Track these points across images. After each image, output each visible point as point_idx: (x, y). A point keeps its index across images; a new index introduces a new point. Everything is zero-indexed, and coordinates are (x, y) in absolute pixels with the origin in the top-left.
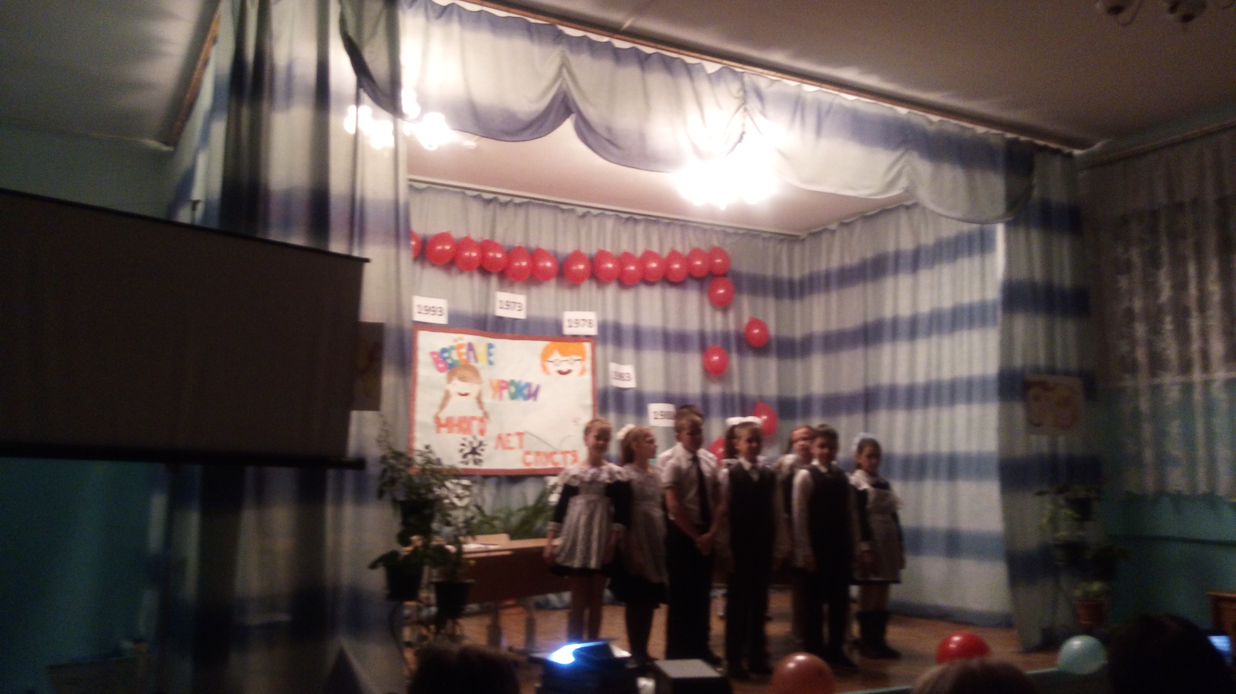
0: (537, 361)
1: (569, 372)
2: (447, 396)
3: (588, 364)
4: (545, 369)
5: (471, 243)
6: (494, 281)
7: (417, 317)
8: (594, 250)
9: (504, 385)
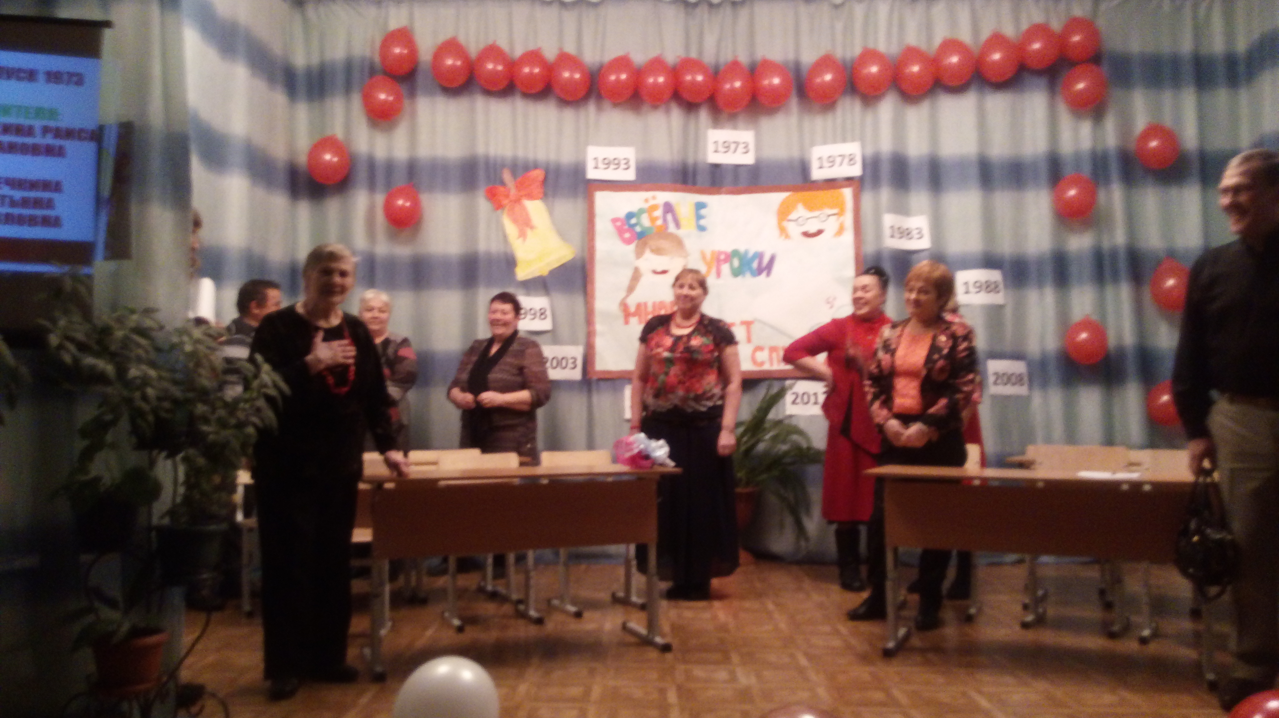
0: (773, 220)
1: (820, 232)
2: (636, 276)
3: (848, 219)
4: (783, 231)
5: (657, 64)
6: (704, 115)
7: (592, 174)
8: (857, 51)
9: (722, 257)
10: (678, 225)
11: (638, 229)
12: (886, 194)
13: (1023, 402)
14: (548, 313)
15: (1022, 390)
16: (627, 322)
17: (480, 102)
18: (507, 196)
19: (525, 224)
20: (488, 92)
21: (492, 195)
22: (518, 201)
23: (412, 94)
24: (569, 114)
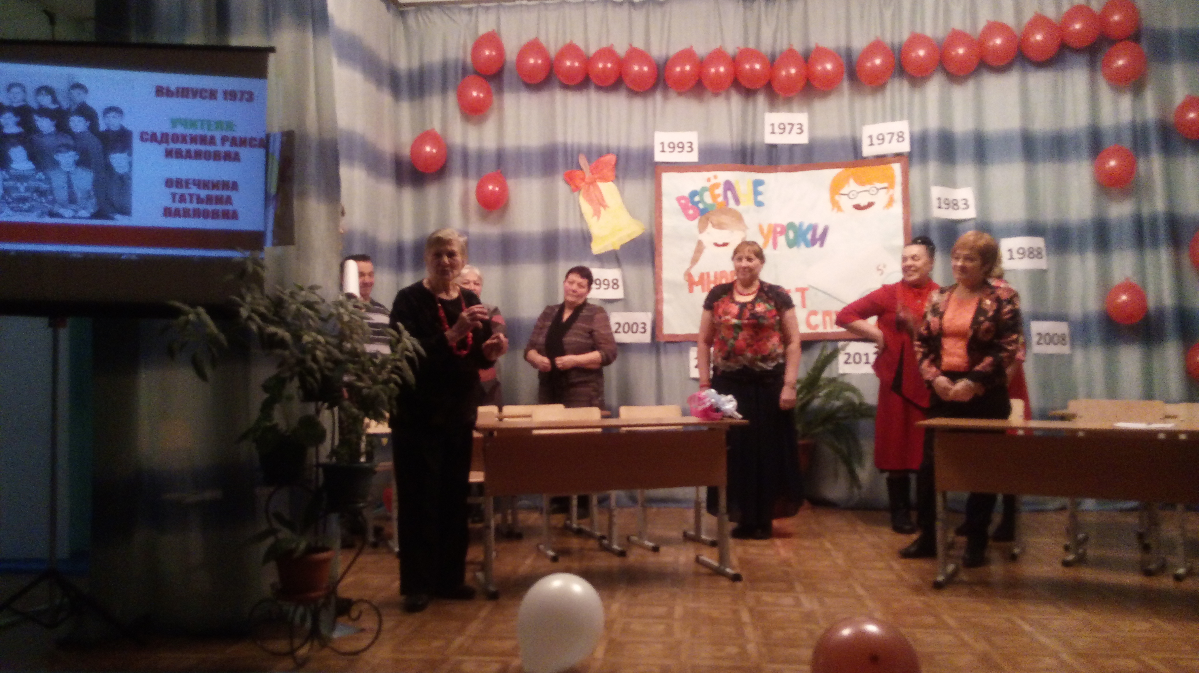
0: (826, 195)
1: (870, 205)
2: (700, 248)
3: (897, 192)
4: (836, 205)
5: (718, 55)
6: (761, 100)
7: (659, 157)
8: (905, 36)
9: (779, 229)
10: (737, 201)
11: (701, 206)
12: (933, 168)
13: (1066, 361)
14: (620, 283)
15: (1065, 350)
16: (691, 291)
17: (559, 95)
18: (583, 179)
19: (599, 204)
20: (566, 87)
21: (570, 180)
22: (593, 183)
23: (500, 90)
24: (638, 103)
